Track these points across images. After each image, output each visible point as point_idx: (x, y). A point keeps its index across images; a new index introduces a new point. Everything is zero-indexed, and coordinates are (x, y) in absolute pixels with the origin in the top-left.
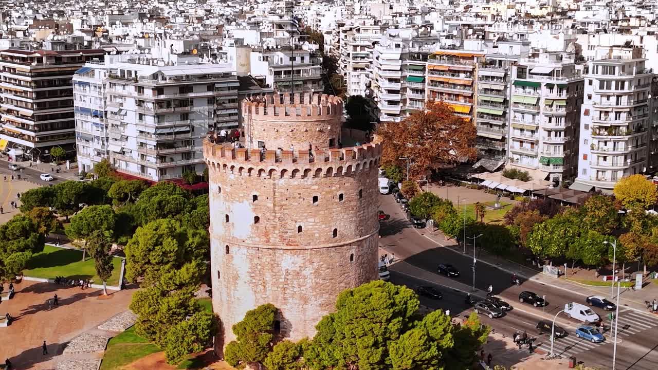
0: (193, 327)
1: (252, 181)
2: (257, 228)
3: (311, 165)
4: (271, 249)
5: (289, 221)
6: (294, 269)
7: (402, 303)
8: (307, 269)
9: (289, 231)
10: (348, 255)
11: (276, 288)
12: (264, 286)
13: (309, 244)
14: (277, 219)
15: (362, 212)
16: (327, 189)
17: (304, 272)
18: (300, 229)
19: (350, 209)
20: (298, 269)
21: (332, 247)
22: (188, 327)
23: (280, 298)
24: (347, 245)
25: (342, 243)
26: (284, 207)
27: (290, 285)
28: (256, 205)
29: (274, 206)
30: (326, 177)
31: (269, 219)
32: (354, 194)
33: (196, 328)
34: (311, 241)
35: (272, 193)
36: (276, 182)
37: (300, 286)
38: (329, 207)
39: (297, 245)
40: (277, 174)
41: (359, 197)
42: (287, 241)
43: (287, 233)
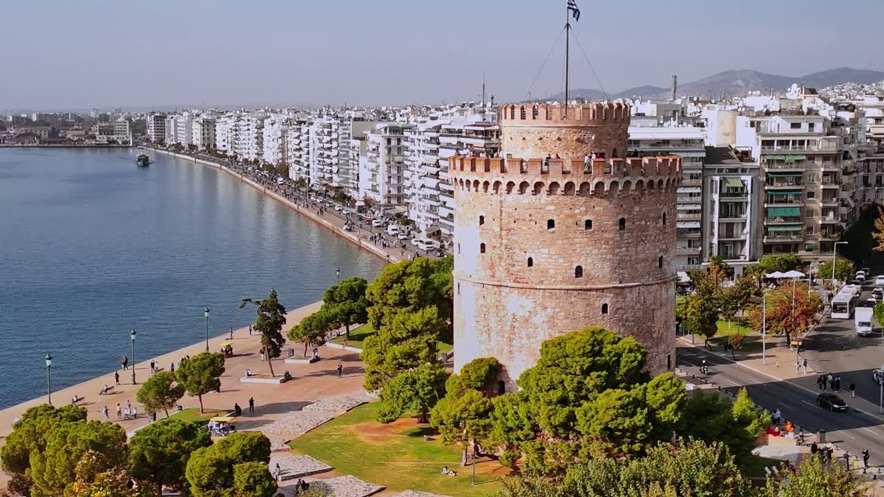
0: (410, 380)
1: (479, 197)
2: (483, 258)
3: (543, 177)
4: (497, 286)
5: (517, 251)
6: (521, 314)
7: (612, 355)
8: (538, 316)
9: (516, 264)
10: (599, 304)
11: (501, 338)
12: (489, 335)
13: (542, 282)
14: (504, 247)
15: (624, 249)
16: (568, 212)
17: (534, 320)
18: (530, 262)
19: (603, 242)
20: (527, 314)
21: (573, 290)
22: (404, 379)
23: (505, 351)
24: (597, 290)
25: (588, 286)
26: (512, 232)
27: (517, 335)
28: (483, 229)
29: (501, 229)
30: (565, 195)
31: (495, 247)
32: (610, 223)
33: (414, 382)
34: (544, 279)
35: (499, 214)
36: (503, 199)
37: (529, 337)
38: (570, 235)
39: (527, 283)
40: (503, 187)
41: (618, 227)
42: (514, 276)
43: (514, 265)
